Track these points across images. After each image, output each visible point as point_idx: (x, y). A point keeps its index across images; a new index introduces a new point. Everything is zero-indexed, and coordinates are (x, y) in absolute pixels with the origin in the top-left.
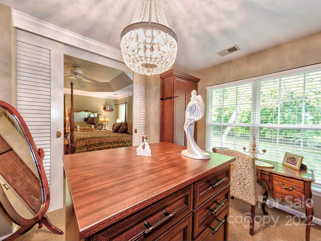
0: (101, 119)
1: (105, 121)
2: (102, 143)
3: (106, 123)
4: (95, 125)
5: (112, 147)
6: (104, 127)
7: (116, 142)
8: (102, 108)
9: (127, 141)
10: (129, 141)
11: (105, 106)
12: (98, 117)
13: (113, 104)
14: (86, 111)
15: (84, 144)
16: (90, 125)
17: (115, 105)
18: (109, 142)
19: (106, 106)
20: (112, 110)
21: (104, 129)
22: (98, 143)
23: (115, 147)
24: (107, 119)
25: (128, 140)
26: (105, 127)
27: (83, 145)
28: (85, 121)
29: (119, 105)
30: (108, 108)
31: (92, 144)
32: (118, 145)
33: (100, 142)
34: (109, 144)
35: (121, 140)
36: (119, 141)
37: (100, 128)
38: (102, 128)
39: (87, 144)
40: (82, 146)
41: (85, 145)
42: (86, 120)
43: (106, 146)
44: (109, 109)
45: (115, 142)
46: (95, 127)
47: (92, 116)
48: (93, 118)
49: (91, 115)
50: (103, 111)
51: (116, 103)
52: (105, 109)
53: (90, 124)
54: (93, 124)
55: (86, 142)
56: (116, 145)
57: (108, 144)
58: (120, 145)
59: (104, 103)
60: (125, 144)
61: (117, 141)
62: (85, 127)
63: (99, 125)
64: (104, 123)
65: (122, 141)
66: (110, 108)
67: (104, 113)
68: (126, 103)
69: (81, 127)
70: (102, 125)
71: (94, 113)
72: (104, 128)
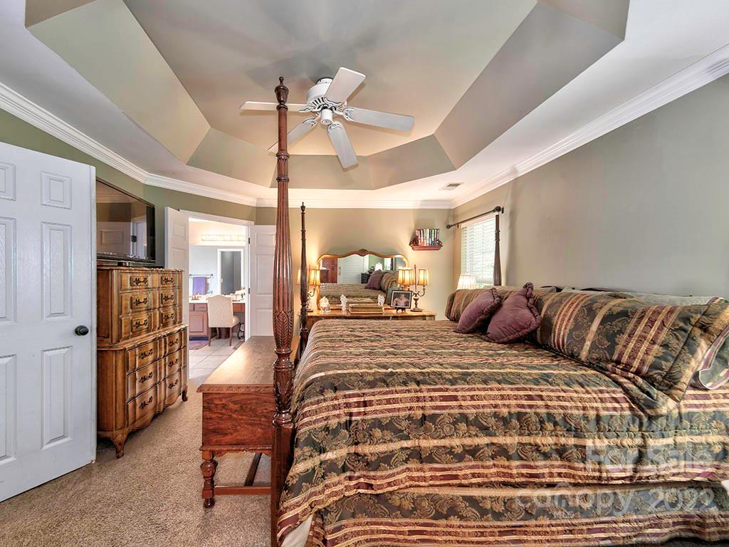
0: (405, 276)
1: (416, 283)
2: (433, 418)
3: (420, 288)
4: (385, 292)
5: (489, 452)
6: (413, 302)
7: (515, 422)
8: (405, 240)
9: (586, 418)
10: (598, 418)
11: (415, 233)
12: (392, 269)
13: (440, 225)
14: (363, 252)
15: (338, 416)
16: (373, 293)
17: (449, 227)
18: (471, 412)
19: (418, 233)
20: (436, 245)
21: (412, 308)
22: (409, 418)
23: (512, 452)
24: (422, 276)
25: (592, 414)
26: (416, 300)
27: (336, 420)
28: (362, 283)
29: (463, 225)
30: (426, 240)
31: (378, 424)
32: (525, 439)
33: (419, 413)
34: (473, 430)
35: (543, 411)
36: (534, 419)
37: (402, 304)
38: (407, 304)
39: (351, 414)
40: (327, 429)
41: (344, 419)
42: (365, 278)
43: (456, 442)
44: (427, 242)
45: (505, 421)
46: (387, 302)
47: (378, 267)
48: (381, 274)
49: (377, 265)
50: (408, 249)
51: (453, 220)
52: (414, 242)
53: (374, 289)
54: (381, 289)
55: (348, 405)
56: (516, 439)
57: (463, 426)
58: (539, 440)
59: (413, 226)
60: (572, 441)
61: (520, 416)
62: (360, 300)
63: (397, 295)
64: (412, 288)
65: (550, 417)
66: (430, 237)
67: (413, 256)
68: (498, 209)
69: (351, 300)
70: (408, 296)
71: (382, 257)
72: (413, 306)
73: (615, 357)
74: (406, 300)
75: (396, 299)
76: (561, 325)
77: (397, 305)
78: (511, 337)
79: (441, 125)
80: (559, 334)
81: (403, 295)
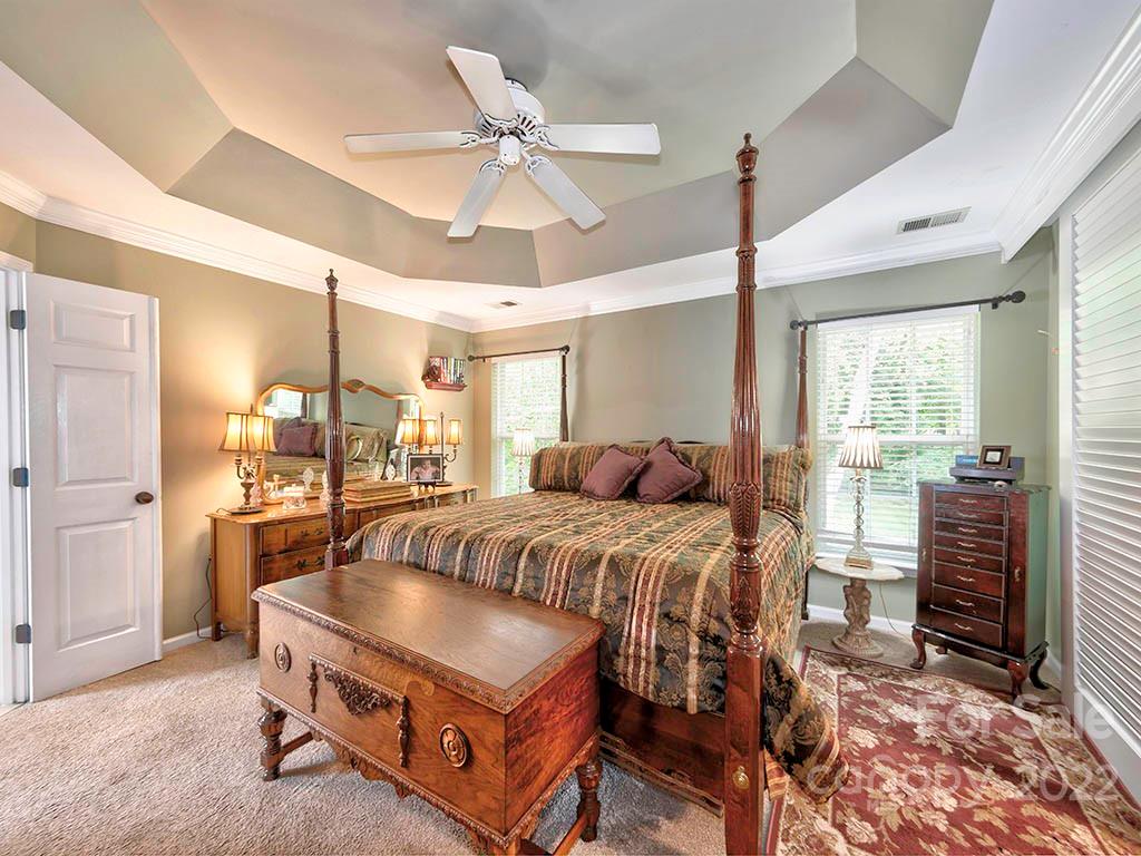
1: (443, 442)
3: (449, 450)
8: (417, 370)
14: (355, 386)
17: (470, 359)
24: (455, 431)
30: (450, 375)
37: (427, 477)
38: (437, 476)
44: (451, 378)
50: (421, 386)
51: (477, 351)
52: (431, 375)
59: (426, 349)
63: (417, 462)
66: (455, 371)
68: (567, 349)
70: (434, 463)
73: (771, 497)
74: (434, 469)
75: (416, 469)
76: (720, 475)
77: (417, 478)
78: (676, 495)
79: (551, 225)
80: (719, 485)
81: (429, 462)
